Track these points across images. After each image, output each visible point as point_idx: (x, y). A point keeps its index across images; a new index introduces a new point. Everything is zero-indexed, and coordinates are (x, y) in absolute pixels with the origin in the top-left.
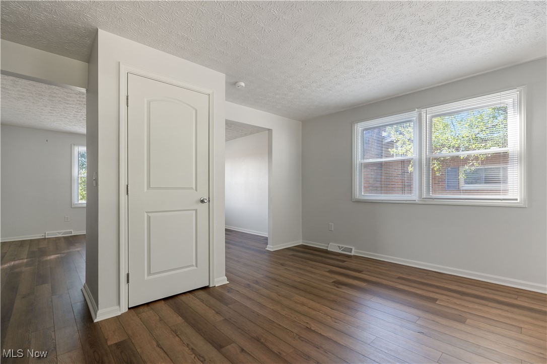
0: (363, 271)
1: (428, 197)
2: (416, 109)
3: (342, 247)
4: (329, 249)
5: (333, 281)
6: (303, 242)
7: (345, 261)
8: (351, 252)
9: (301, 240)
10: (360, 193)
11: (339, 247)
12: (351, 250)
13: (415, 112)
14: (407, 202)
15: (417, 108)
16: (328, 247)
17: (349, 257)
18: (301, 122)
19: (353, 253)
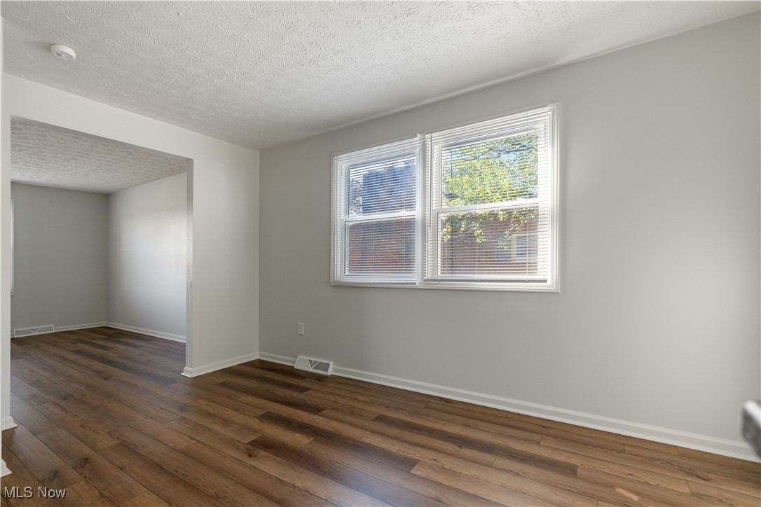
0: (323, 410)
1: (435, 277)
2: (418, 135)
3: (315, 362)
4: (296, 367)
5: (253, 438)
6: (260, 355)
7: (307, 389)
8: (327, 370)
9: (257, 353)
10: (342, 271)
11: (311, 361)
12: (326, 367)
13: (417, 139)
14: (406, 286)
15: (420, 133)
16: (294, 362)
17: (320, 379)
18: (258, 153)
19: (330, 372)
